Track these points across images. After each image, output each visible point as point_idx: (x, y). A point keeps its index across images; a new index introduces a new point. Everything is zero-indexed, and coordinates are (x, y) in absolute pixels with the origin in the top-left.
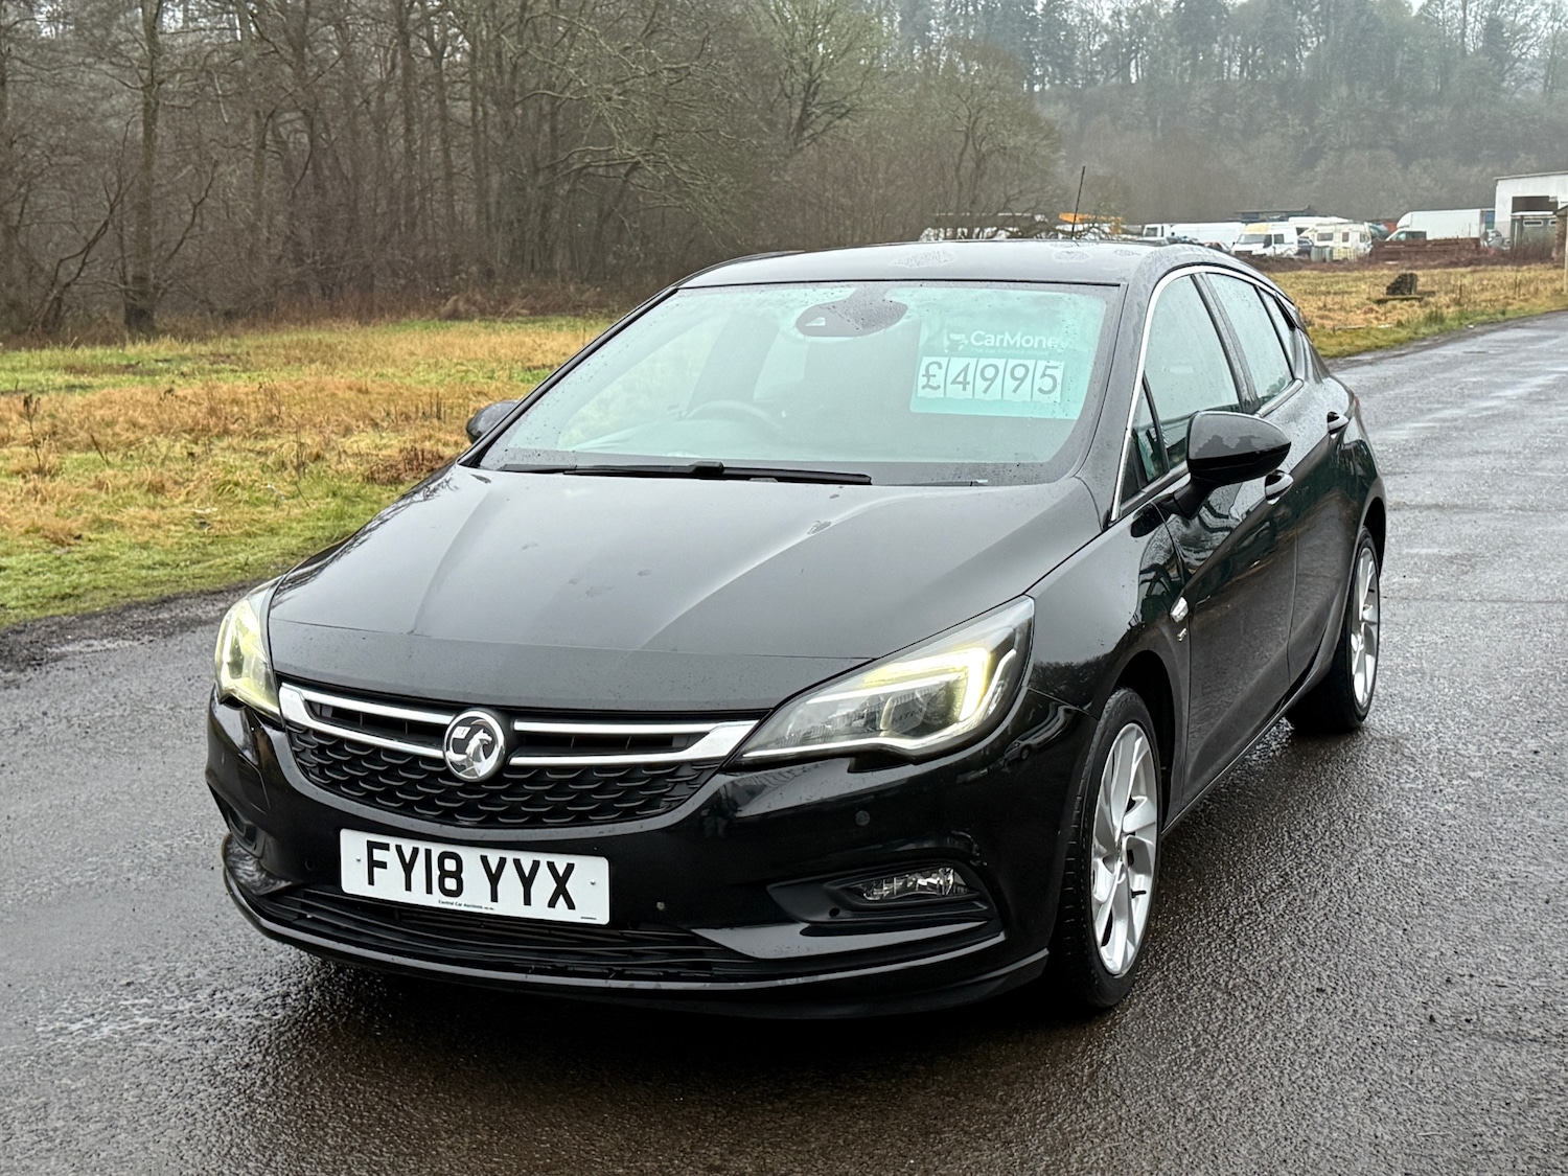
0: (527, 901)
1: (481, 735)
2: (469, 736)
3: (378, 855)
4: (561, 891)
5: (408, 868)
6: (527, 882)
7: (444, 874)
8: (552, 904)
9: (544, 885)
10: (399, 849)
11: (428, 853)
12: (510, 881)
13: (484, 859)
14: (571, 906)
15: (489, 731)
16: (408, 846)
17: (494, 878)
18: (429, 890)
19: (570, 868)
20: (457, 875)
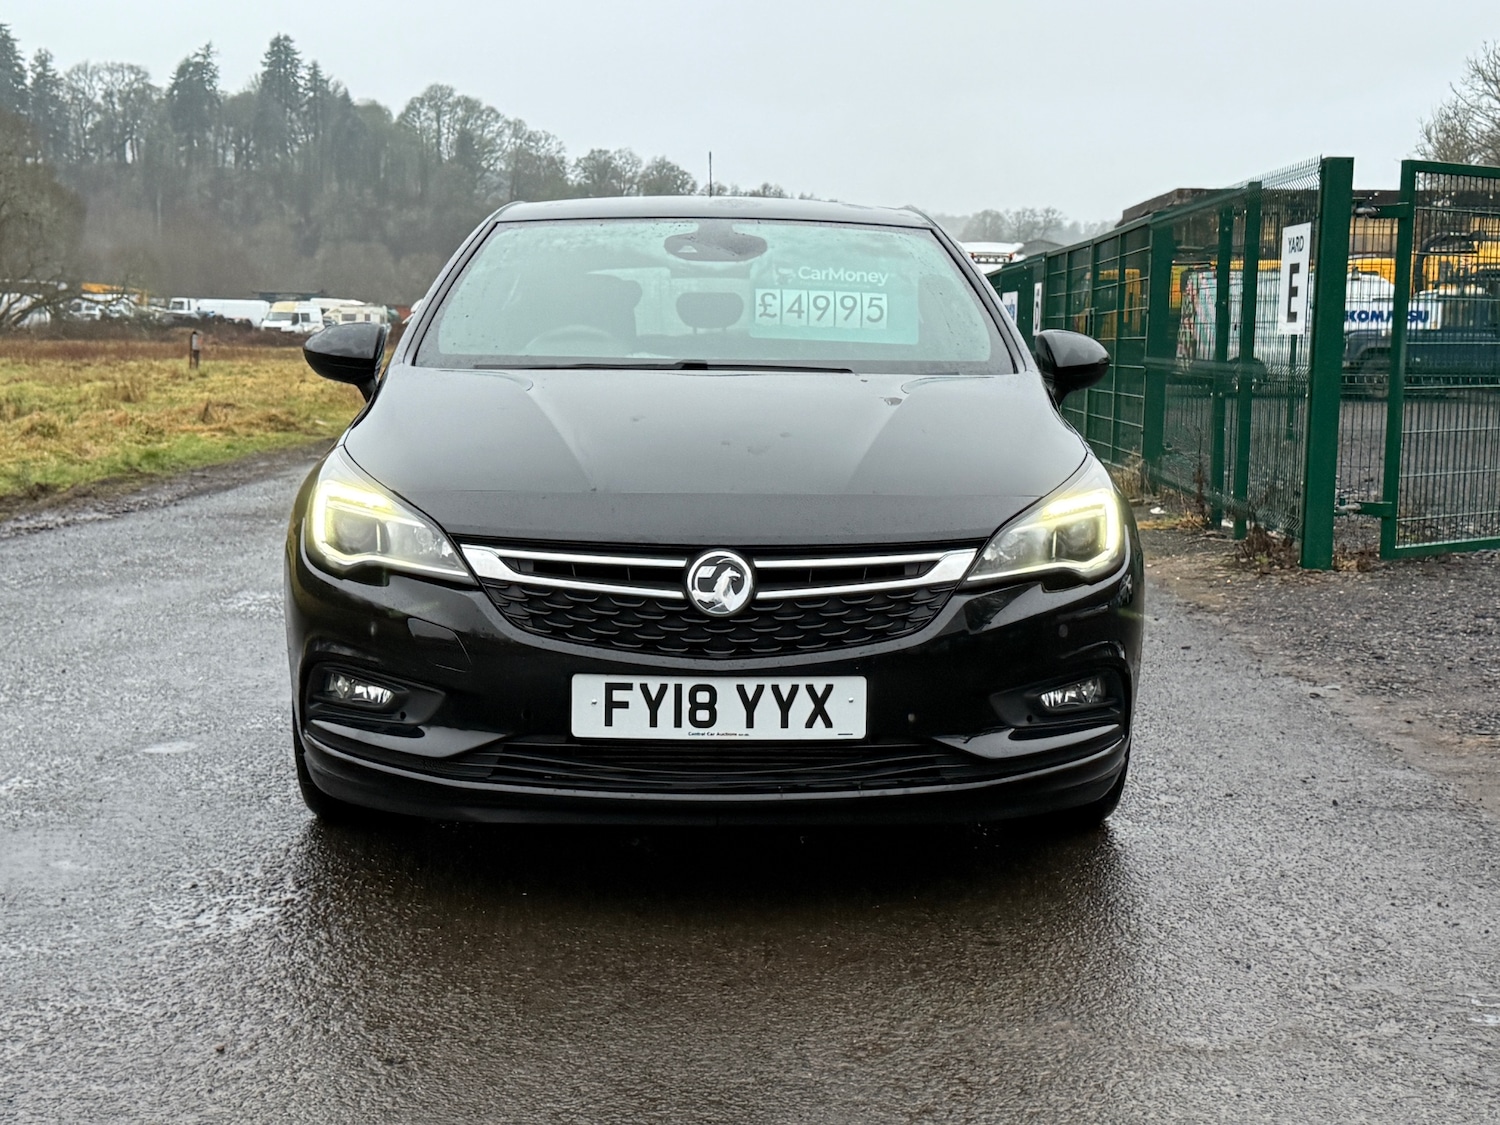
0: (785, 724)
1: (729, 573)
2: (717, 575)
3: (618, 696)
4: (820, 711)
5: (654, 705)
6: (785, 706)
7: (695, 706)
8: (810, 724)
9: (803, 706)
10: (644, 688)
11: (678, 689)
12: (768, 706)
13: (741, 689)
14: (828, 724)
15: (736, 567)
16: (654, 685)
17: (750, 706)
18: (678, 723)
19: (829, 688)
20: (710, 706)
